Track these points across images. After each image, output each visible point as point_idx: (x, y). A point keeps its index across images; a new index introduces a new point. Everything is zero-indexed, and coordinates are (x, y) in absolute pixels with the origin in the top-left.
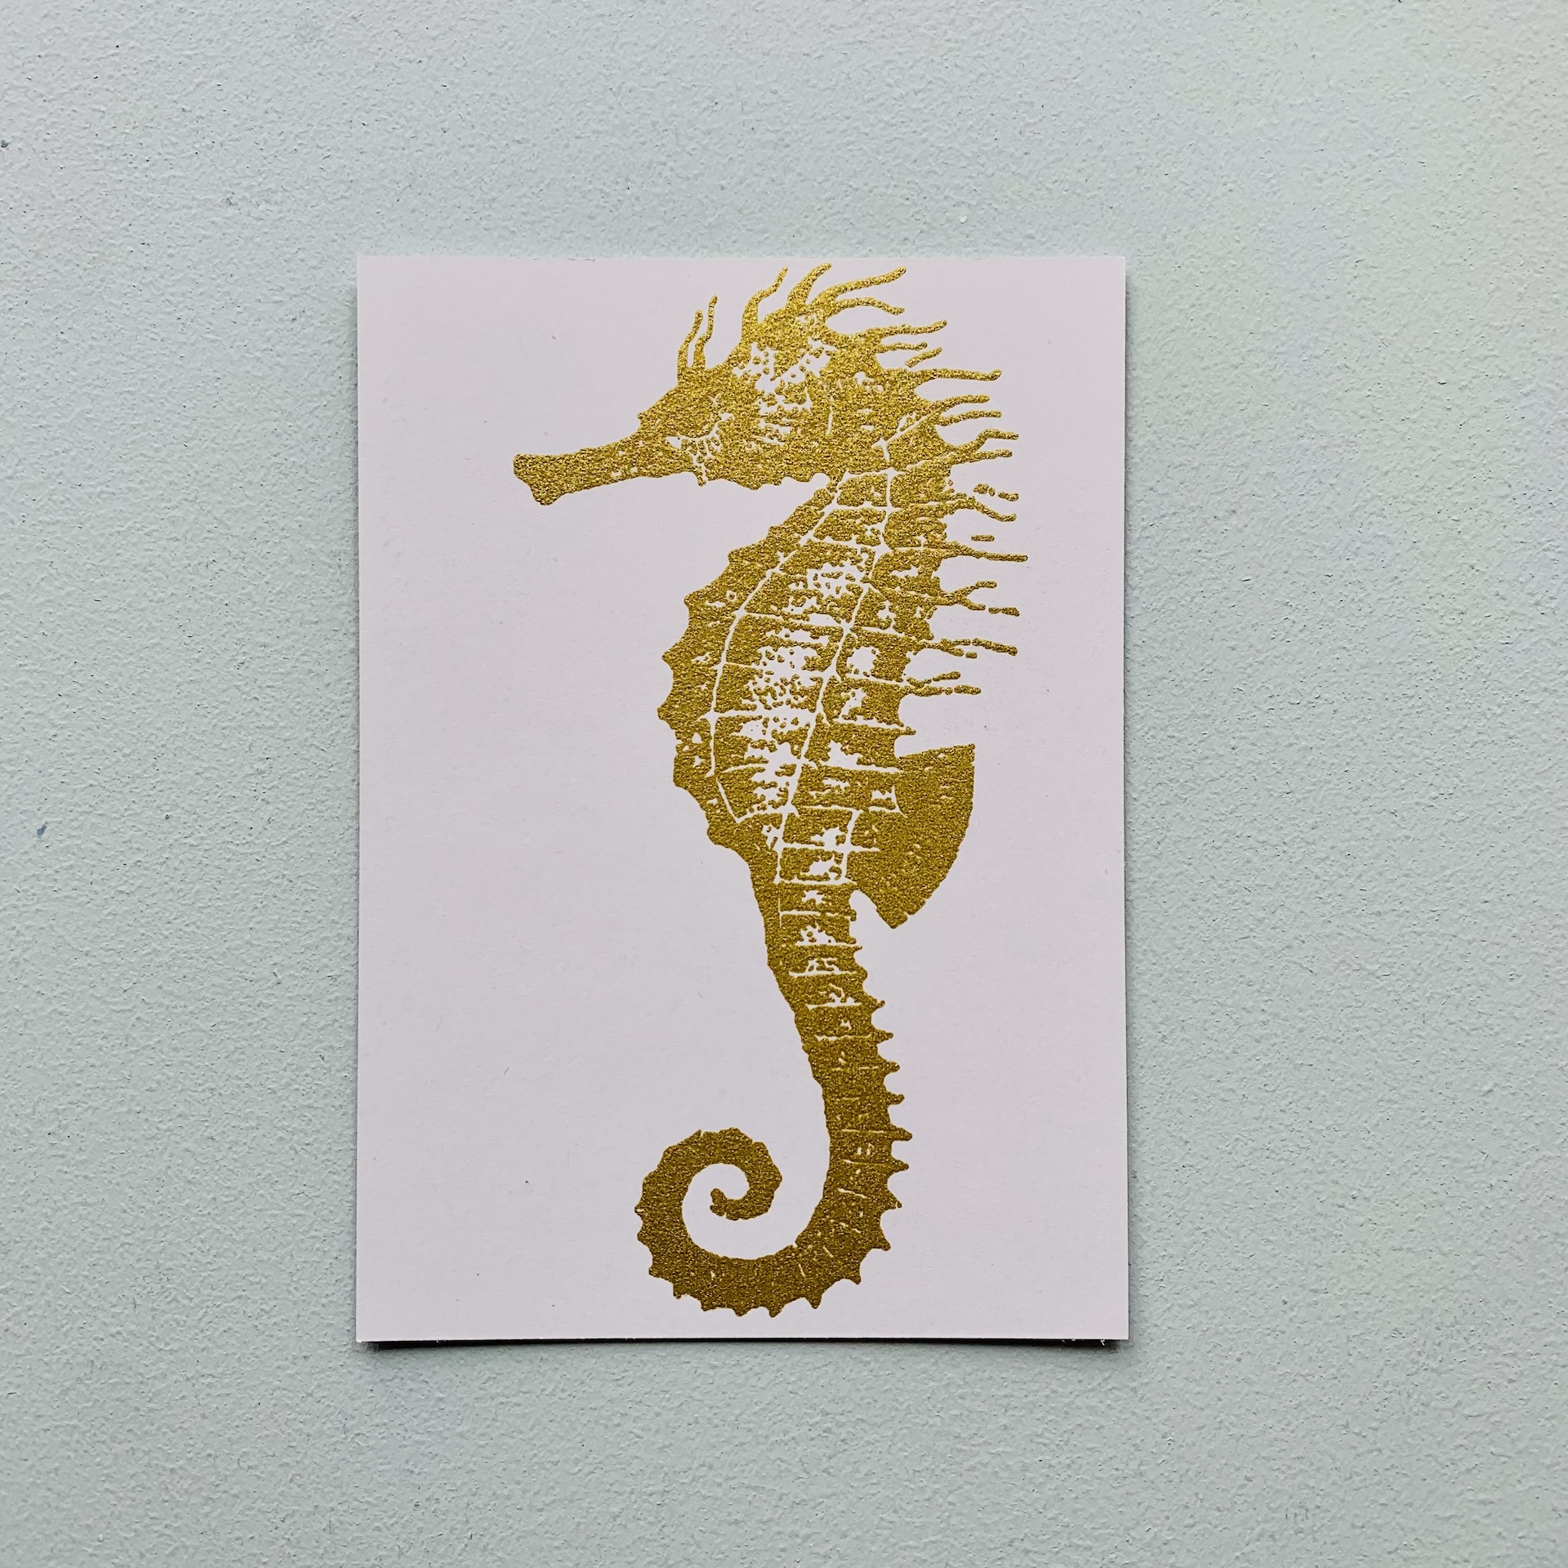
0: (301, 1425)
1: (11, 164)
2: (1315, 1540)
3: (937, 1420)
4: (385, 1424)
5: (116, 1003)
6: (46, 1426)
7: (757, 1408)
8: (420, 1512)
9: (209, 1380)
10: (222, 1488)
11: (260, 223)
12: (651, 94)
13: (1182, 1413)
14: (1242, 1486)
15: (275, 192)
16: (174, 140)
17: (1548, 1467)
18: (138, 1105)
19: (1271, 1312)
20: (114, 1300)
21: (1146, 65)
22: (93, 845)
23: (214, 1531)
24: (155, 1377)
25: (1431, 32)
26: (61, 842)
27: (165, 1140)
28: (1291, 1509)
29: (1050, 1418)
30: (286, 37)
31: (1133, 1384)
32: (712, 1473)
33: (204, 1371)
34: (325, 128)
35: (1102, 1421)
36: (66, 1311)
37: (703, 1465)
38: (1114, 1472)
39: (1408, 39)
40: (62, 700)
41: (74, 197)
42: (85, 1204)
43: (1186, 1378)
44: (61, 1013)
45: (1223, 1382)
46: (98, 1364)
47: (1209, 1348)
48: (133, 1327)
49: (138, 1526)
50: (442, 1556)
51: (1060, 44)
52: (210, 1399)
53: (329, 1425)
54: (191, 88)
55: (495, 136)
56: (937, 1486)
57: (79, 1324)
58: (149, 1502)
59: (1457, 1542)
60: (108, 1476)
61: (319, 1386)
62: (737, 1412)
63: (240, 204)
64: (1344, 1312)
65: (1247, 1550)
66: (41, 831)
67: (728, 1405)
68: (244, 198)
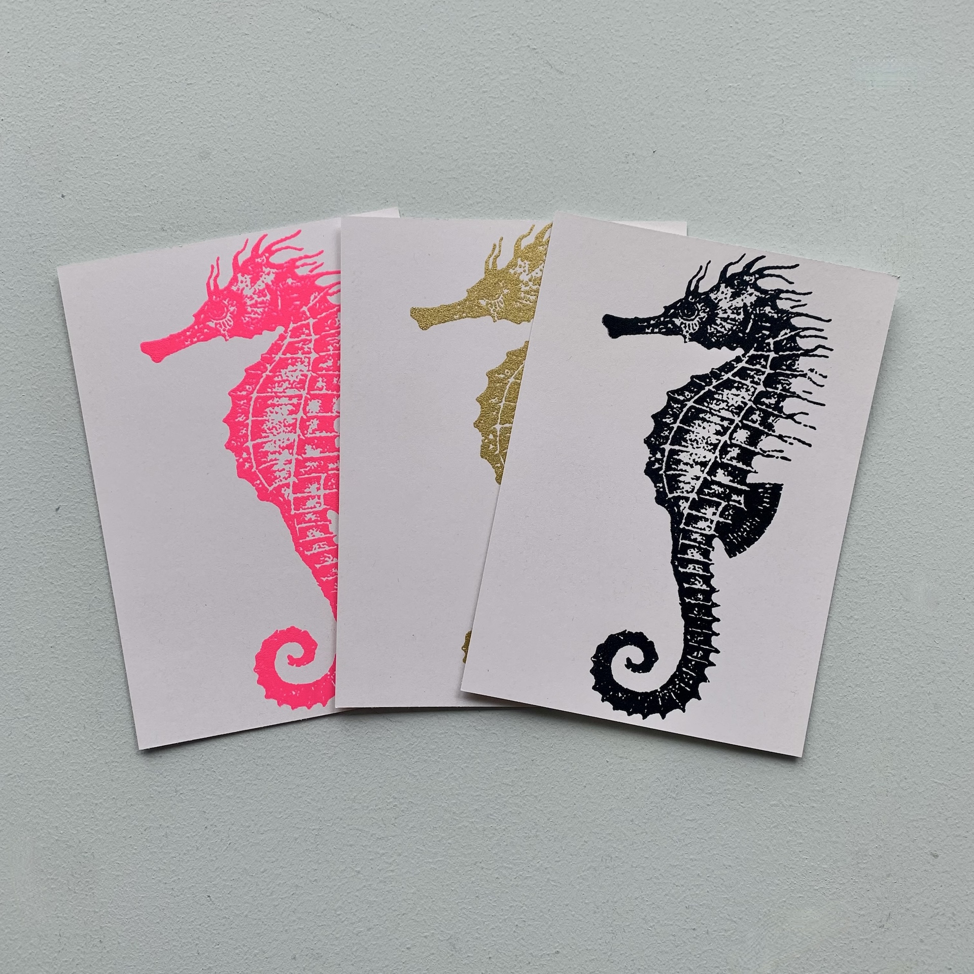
0: (156, 788)
1: (65, 205)
2: (614, 872)
3: (446, 805)
4: (194, 790)
5: (86, 590)
6: (40, 780)
7: (364, 793)
8: (207, 831)
9: (116, 764)
10: (119, 814)
11: (176, 240)
12: (358, 195)
13: (558, 809)
14: (583, 845)
15: (184, 226)
16: (140, 199)
17: (723, 846)
18: (93, 636)
19: (601, 765)
20: (75, 725)
21: (582, 197)
22: (80, 517)
23: (113, 833)
24: (91, 761)
25: (712, 191)
26: (66, 515)
27: (104, 653)
28: (605, 857)
29: (497, 807)
30: (194, 156)
31: (536, 794)
32: (341, 822)
33: (114, 760)
34: (208, 199)
35: (521, 810)
36: (54, 728)
37: (337, 818)
38: (524, 834)
39: (701, 194)
40: (72, 450)
41: (93, 222)
42: (65, 680)
43: (560, 793)
44: (61, 593)
45: (577, 796)
46: (66, 753)
47: (571, 780)
48: (83, 738)
49: (79, 828)
50: (216, 852)
51: (544, 185)
52: (116, 773)
53: (169, 788)
54: (149, 176)
55: (286, 208)
56: (443, 835)
57: (59, 734)
58: (85, 818)
59: (679, 877)
60: (67, 805)
61: (165, 770)
62: (355, 794)
63: (168, 230)
64: (634, 768)
65: (582, 874)
66: (57, 509)
67: (351, 791)
68: (170, 228)
